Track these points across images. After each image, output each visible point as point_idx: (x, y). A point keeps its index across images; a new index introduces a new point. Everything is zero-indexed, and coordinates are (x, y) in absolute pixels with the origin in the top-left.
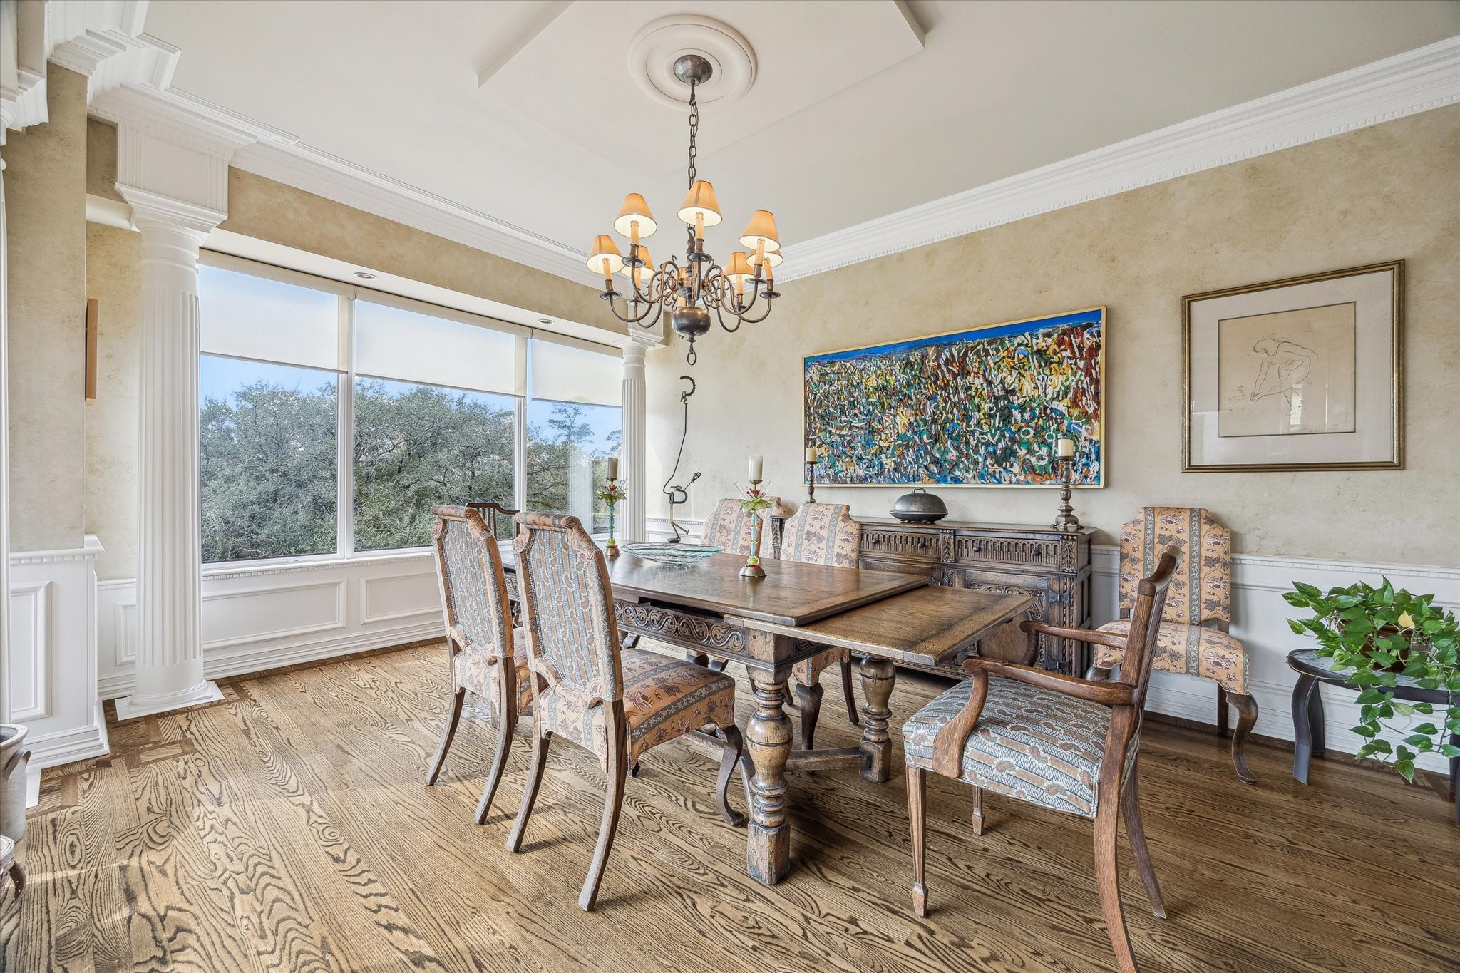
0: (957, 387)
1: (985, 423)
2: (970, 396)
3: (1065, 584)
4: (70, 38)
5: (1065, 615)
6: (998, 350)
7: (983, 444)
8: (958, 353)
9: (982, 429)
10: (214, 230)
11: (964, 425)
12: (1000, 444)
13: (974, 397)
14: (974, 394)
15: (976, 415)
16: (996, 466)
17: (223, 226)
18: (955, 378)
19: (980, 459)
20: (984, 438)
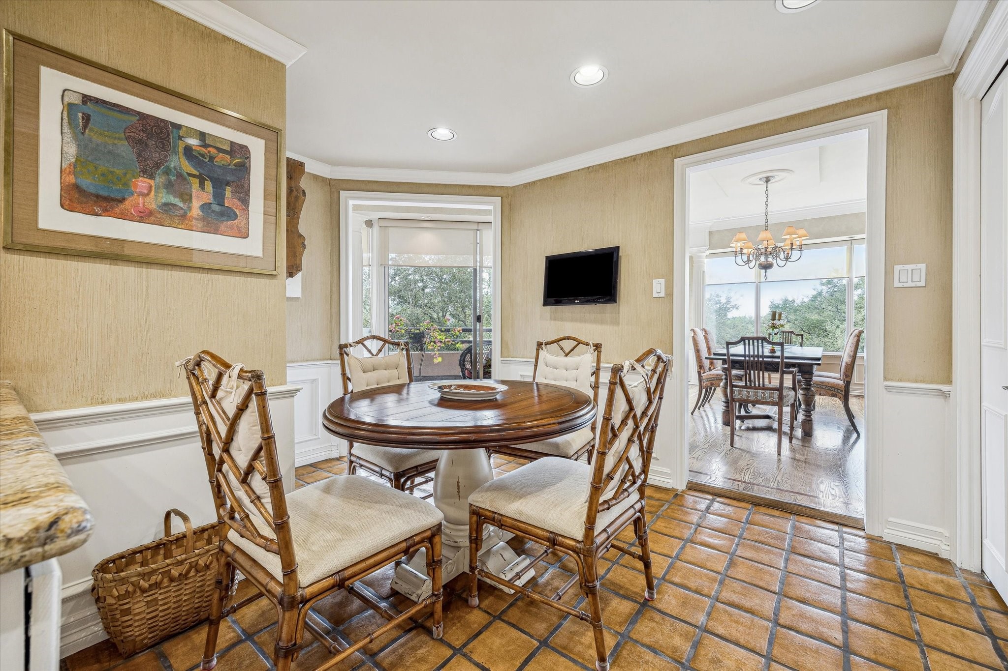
10: (706, 251)
17: (708, 249)
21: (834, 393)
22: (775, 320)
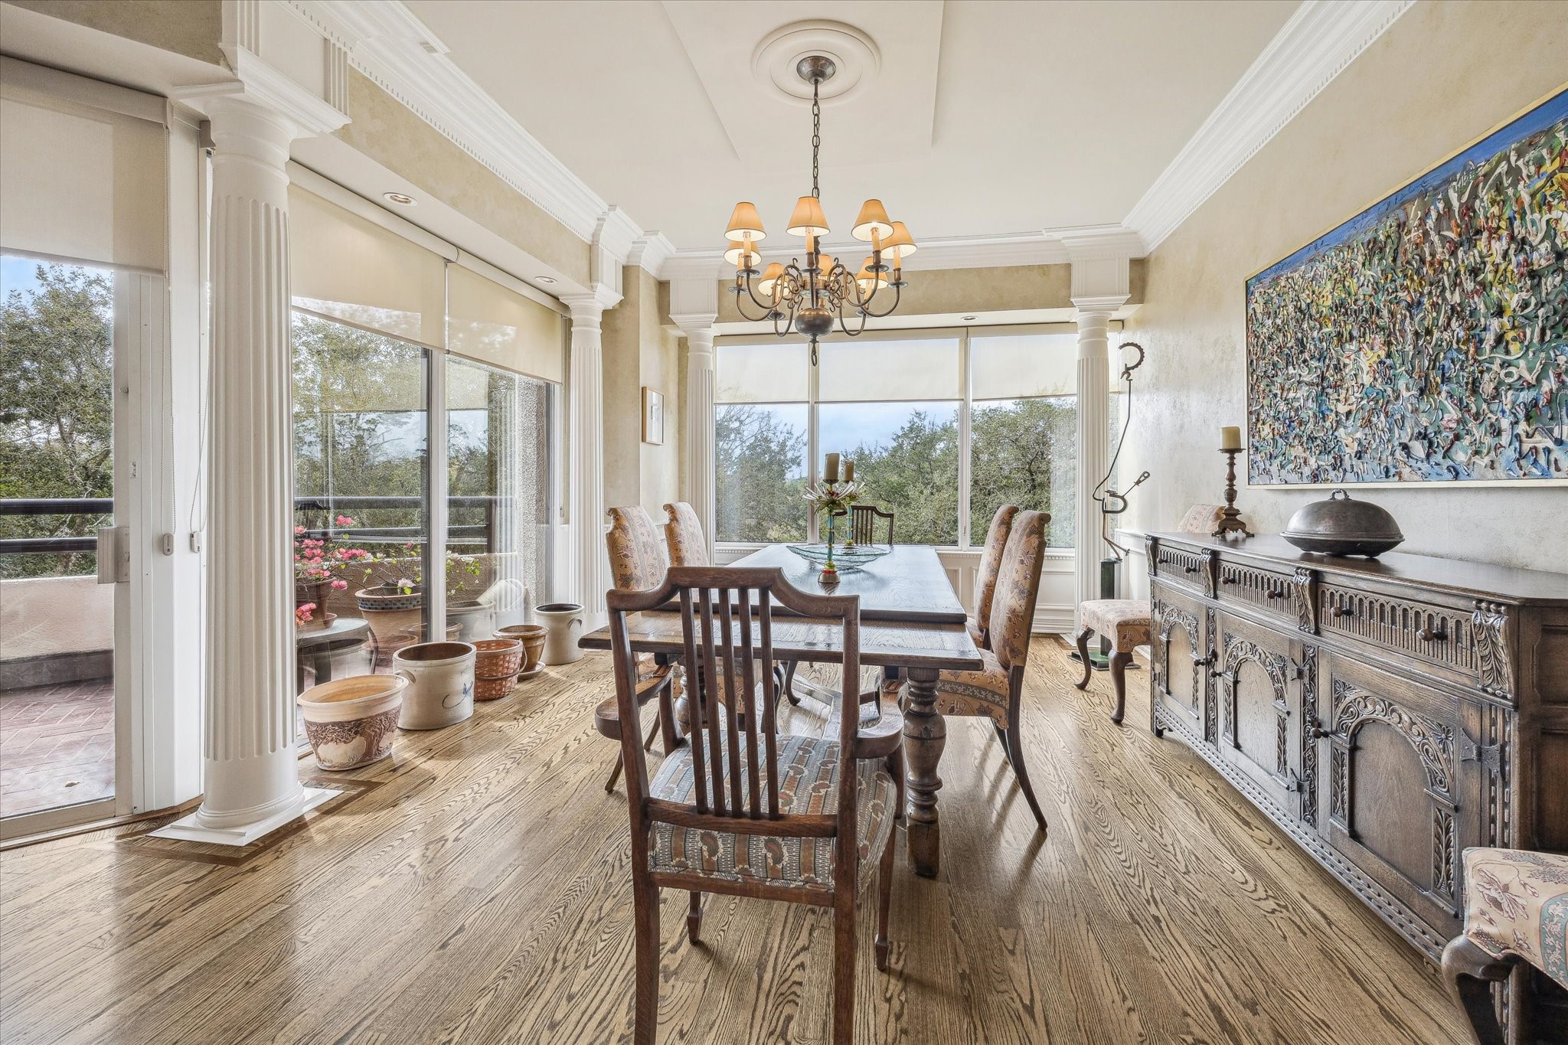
0: (1457, 274)
1: (1514, 339)
2: (1483, 284)
3: (1493, 723)
4: (630, 249)
5: (1493, 800)
6: (1539, 163)
7: (1511, 387)
8: (1459, 198)
9: (1507, 352)
10: (713, 325)
11: (1472, 350)
12: (1545, 383)
13: (1491, 284)
14: (1490, 277)
15: (1495, 324)
16: (1537, 437)
17: (717, 321)
18: (1453, 253)
19: (1505, 424)
20: (1509, 375)
21: (985, 704)
22: (836, 481)
